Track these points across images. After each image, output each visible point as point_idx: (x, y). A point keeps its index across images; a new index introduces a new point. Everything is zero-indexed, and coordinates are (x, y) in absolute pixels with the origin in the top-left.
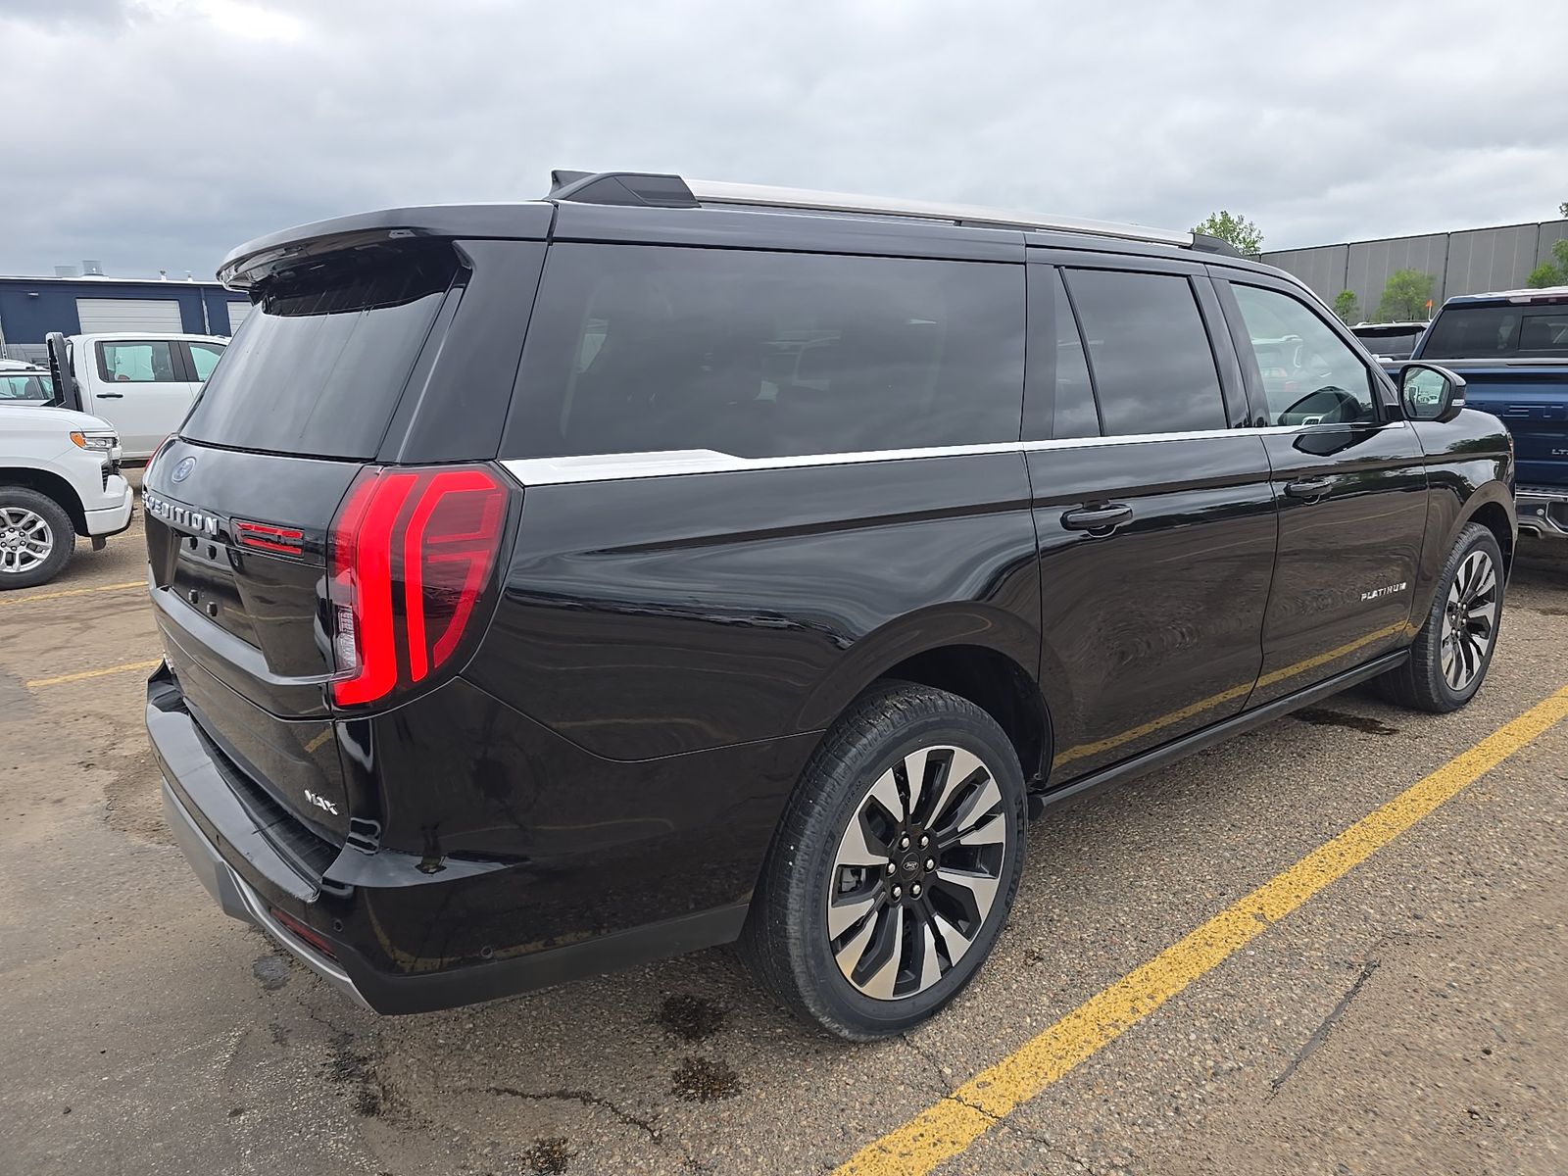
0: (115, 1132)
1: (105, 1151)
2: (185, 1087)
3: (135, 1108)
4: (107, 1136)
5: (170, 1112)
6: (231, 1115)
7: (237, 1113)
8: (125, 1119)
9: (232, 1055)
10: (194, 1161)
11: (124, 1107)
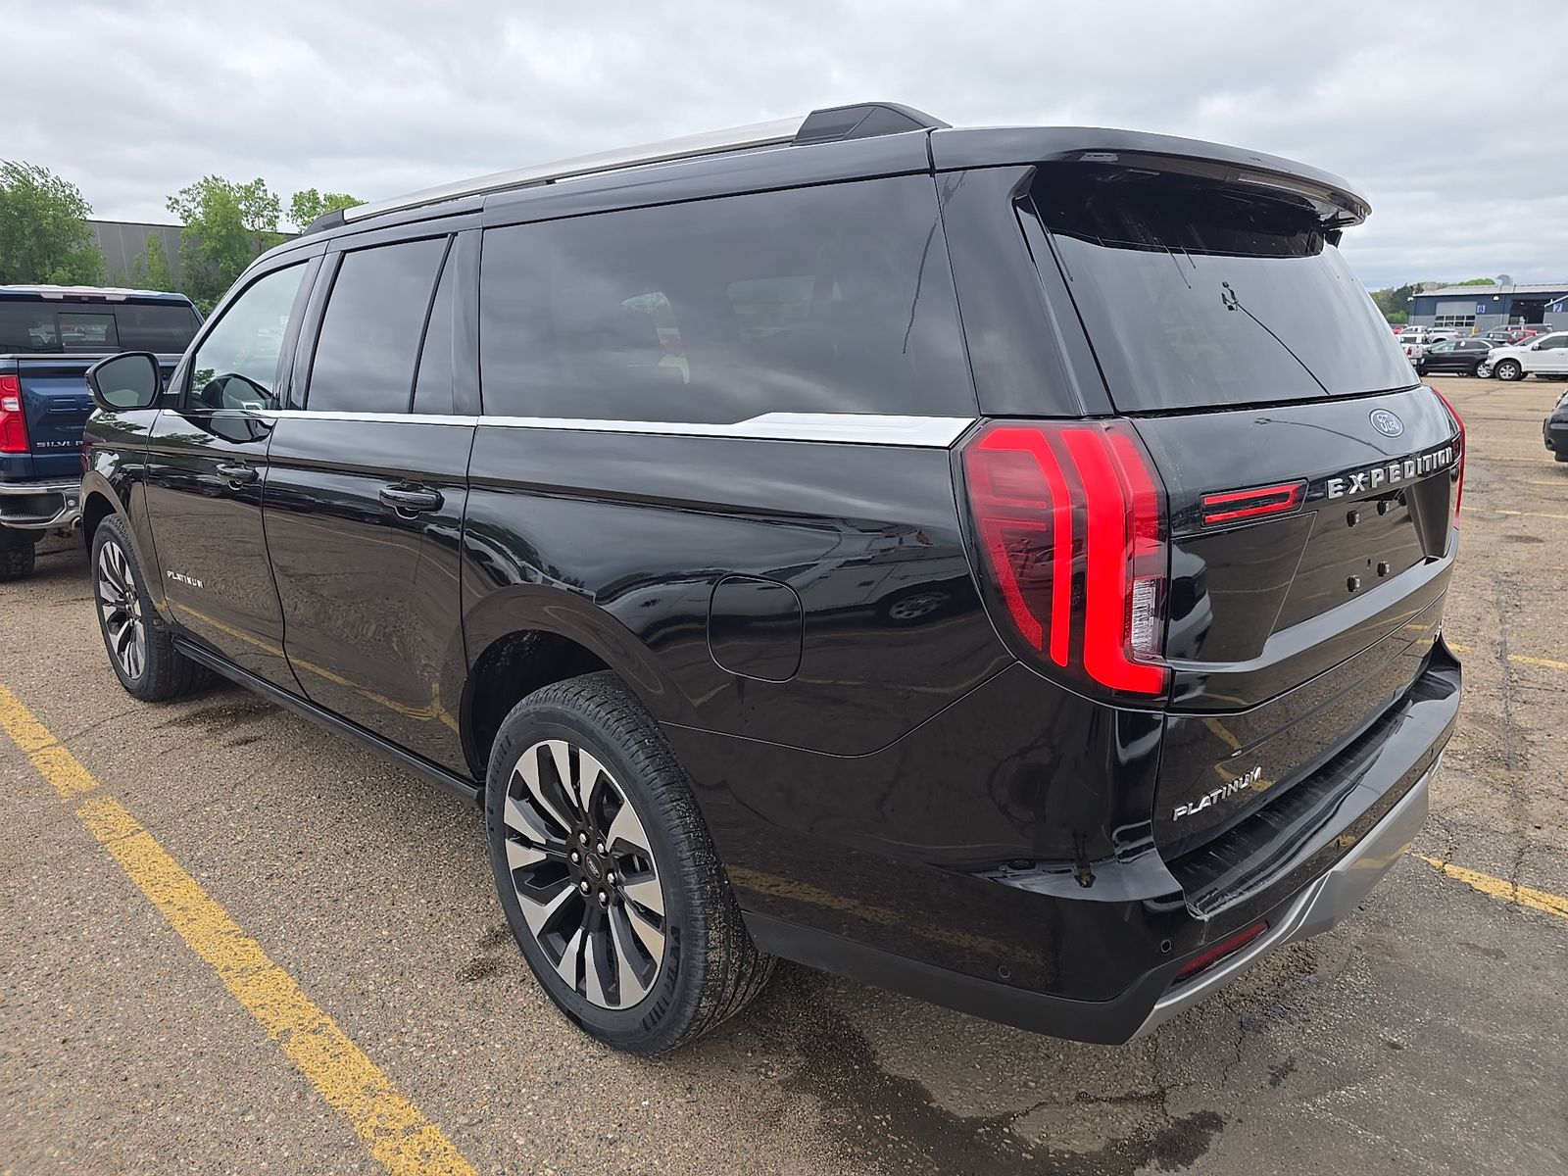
0: (1493, 1122)
1: (1515, 1116)
2: (1405, 1101)
3: (1460, 1125)
4: (1502, 1125)
5: (1437, 1094)
6: (1399, 1048)
7: (1394, 1046)
8: (1475, 1124)
9: (1339, 1089)
10: (1458, 1047)
11: (1467, 1135)
